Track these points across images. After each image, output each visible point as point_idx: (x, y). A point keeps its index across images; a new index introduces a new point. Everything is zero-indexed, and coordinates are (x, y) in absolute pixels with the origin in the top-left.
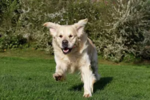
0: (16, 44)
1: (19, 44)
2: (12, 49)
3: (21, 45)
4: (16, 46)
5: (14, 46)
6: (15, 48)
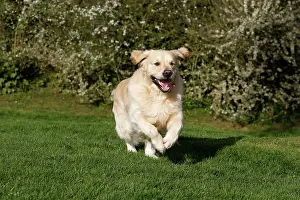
0: (14, 79)
1: (21, 80)
2: (5, 90)
3: (26, 82)
4: (15, 83)
5: (8, 84)
6: (11, 87)
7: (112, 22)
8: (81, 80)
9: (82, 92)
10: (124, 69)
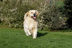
7: (16, 12)
8: (10, 23)
9: (10, 25)
10: (18, 21)
